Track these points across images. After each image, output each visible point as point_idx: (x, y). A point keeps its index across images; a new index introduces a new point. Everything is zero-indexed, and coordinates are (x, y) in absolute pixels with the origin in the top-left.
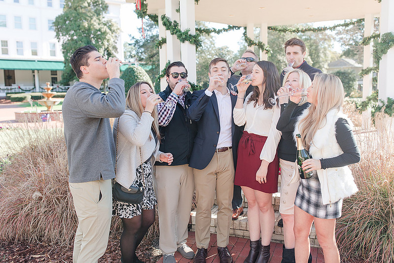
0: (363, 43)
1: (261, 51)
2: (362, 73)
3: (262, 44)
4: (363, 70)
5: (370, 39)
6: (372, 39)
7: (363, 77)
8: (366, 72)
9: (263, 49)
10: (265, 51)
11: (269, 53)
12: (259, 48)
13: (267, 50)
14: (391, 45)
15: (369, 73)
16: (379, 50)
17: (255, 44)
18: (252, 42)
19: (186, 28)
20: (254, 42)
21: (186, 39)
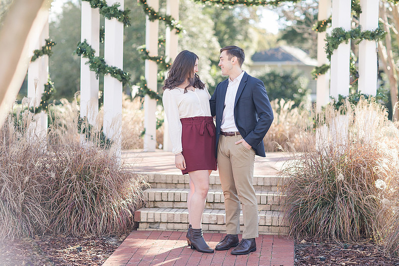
0: (317, 28)
1: (168, 29)
2: (316, 72)
3: (170, 18)
4: (317, 68)
7: (316, 77)
8: (323, 70)
9: (172, 27)
10: (175, 30)
11: (181, 34)
12: (166, 24)
13: (178, 29)
14: (341, 40)
15: (326, 73)
16: (331, 45)
17: (160, 18)
18: (155, 14)
19: (115, 2)
20: (160, 15)
21: (113, 16)
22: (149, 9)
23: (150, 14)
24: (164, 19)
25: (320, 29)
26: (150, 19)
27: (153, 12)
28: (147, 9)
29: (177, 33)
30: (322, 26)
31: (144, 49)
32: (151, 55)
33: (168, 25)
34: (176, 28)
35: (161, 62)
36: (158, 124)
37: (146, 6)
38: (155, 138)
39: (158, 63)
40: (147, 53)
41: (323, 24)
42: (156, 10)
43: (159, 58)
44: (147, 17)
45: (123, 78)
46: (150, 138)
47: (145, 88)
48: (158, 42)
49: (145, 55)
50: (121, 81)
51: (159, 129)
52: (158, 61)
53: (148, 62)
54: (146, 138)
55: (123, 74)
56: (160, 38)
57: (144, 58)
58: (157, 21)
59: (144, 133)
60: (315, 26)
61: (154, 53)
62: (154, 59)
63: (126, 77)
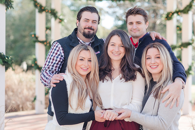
1: (53, 20)
3: (55, 12)
5: (173, 14)
6: (175, 15)
9: (56, 17)
10: (58, 20)
11: (63, 23)
13: (60, 19)
17: (47, 11)
18: (43, 8)
20: (46, 8)
22: (38, 4)
23: (39, 8)
24: (50, 11)
25: (168, 18)
26: (39, 12)
27: (41, 7)
28: (36, 4)
29: (60, 22)
30: (170, 16)
31: (35, 35)
32: (39, 39)
33: (53, 16)
34: (59, 18)
35: (48, 45)
36: (46, 92)
37: (35, 2)
38: (44, 103)
39: (46, 45)
40: (37, 38)
41: (171, 14)
42: (44, 5)
43: (46, 41)
44: (37, 10)
45: (5, 62)
46: (40, 103)
47: (36, 64)
48: (45, 29)
49: (35, 39)
50: (3, 65)
51: (47, 96)
52: (45, 43)
53: (38, 45)
54: (37, 103)
55: (5, 58)
56: (47, 26)
57: (35, 42)
58: (44, 13)
59: (35, 99)
60: (165, 16)
61: (42, 38)
62: (42, 42)
63: (8, 61)
